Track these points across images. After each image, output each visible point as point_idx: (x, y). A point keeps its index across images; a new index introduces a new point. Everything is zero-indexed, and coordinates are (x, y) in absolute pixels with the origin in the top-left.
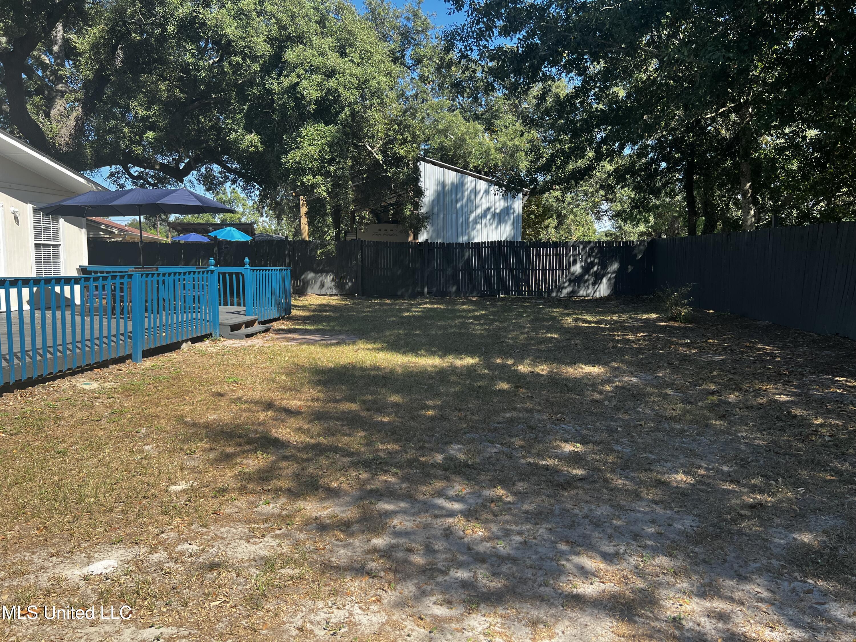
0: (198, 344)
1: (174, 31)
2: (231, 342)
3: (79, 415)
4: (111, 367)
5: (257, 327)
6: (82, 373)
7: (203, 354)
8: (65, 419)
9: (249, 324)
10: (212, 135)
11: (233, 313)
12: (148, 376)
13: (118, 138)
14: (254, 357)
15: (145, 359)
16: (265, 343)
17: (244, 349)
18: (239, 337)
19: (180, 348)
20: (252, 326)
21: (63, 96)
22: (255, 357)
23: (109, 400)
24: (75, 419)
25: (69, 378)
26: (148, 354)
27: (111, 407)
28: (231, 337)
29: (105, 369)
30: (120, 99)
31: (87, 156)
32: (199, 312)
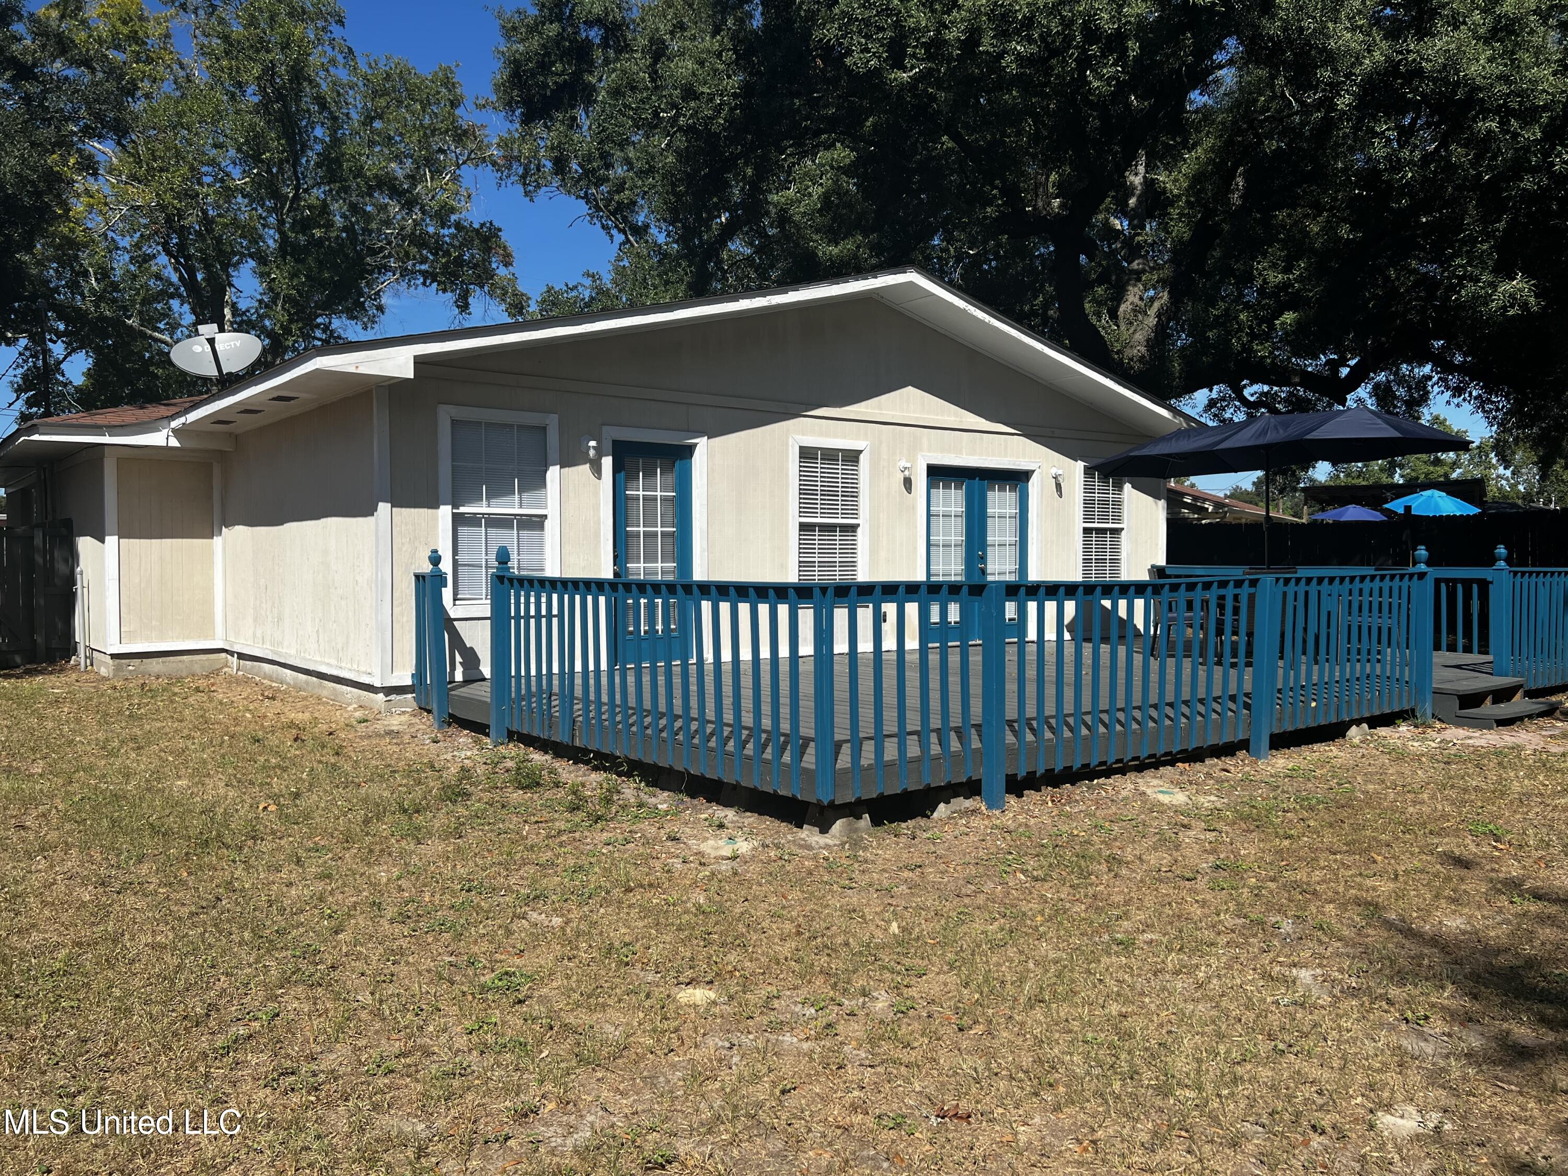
0: (1383, 731)
1: (1349, 105)
2: (1461, 732)
3: (1153, 859)
4: (1208, 762)
5: (1519, 704)
6: (1157, 768)
7: (1399, 755)
8: (1127, 863)
9: (1503, 695)
10: (1415, 300)
11: (1459, 667)
12: (1283, 792)
13: (1229, 333)
14: (1527, 776)
15: (1274, 752)
16: (1547, 743)
17: (1498, 753)
18: (1482, 724)
19: (1344, 736)
20: (1509, 699)
21: (1139, 279)
22: (1531, 775)
23: (1210, 836)
24: (1145, 867)
25: (1132, 775)
26: (1281, 741)
27: (1214, 851)
28: (1460, 722)
29: (1198, 766)
30: (1236, 262)
31: (1173, 374)
32: (1379, 661)
